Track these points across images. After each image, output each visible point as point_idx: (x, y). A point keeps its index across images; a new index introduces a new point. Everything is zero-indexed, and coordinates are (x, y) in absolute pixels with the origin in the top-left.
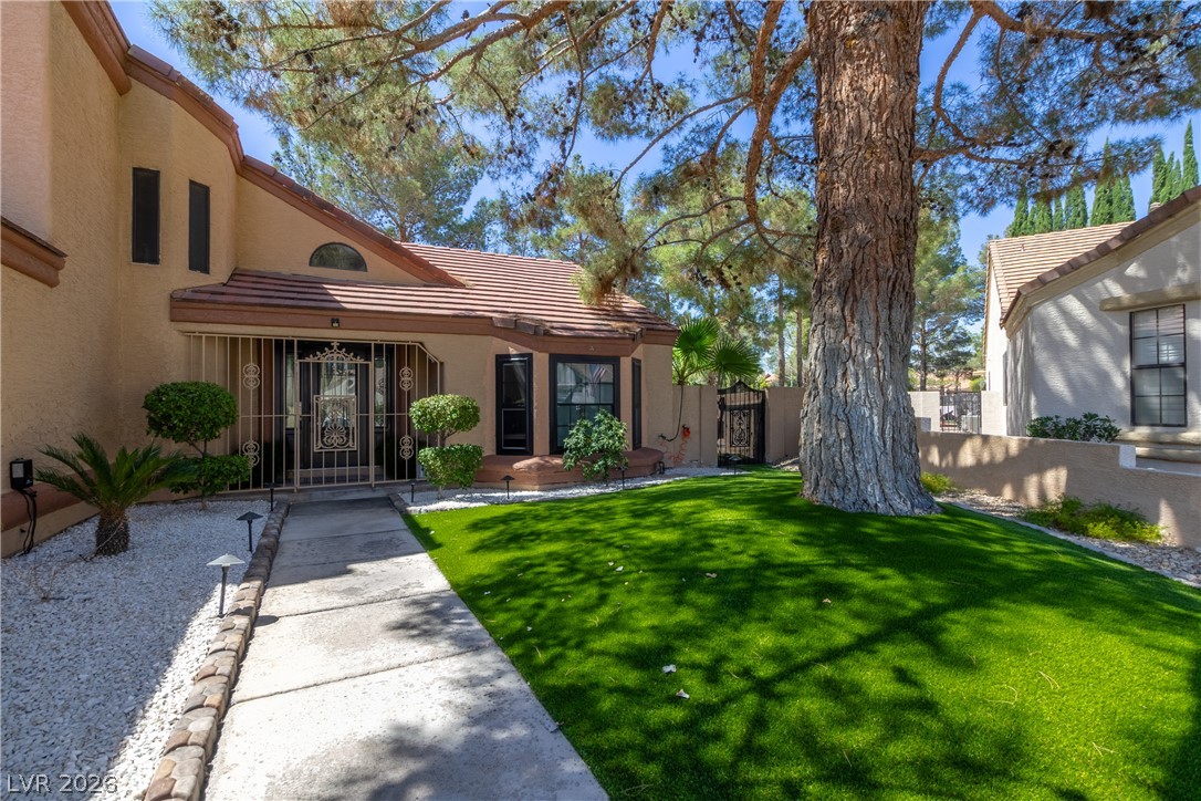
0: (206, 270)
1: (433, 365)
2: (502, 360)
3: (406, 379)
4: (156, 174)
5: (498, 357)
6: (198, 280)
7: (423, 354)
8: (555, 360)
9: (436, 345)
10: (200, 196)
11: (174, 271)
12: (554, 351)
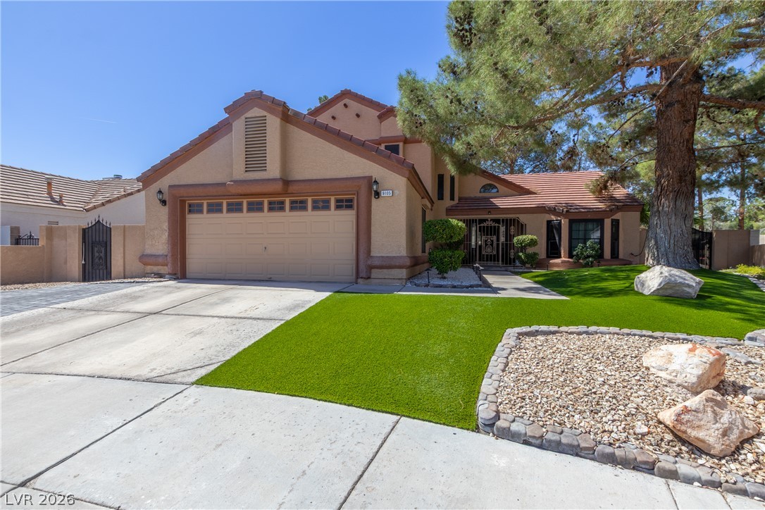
0: (453, 200)
1: (522, 225)
2: (549, 222)
3: (512, 230)
4: (443, 175)
5: (548, 221)
6: (453, 203)
7: (518, 221)
8: (571, 222)
9: (523, 218)
10: (452, 178)
11: (447, 203)
12: (571, 218)
